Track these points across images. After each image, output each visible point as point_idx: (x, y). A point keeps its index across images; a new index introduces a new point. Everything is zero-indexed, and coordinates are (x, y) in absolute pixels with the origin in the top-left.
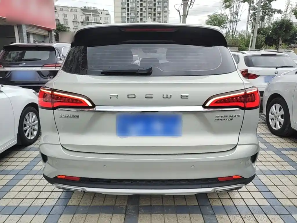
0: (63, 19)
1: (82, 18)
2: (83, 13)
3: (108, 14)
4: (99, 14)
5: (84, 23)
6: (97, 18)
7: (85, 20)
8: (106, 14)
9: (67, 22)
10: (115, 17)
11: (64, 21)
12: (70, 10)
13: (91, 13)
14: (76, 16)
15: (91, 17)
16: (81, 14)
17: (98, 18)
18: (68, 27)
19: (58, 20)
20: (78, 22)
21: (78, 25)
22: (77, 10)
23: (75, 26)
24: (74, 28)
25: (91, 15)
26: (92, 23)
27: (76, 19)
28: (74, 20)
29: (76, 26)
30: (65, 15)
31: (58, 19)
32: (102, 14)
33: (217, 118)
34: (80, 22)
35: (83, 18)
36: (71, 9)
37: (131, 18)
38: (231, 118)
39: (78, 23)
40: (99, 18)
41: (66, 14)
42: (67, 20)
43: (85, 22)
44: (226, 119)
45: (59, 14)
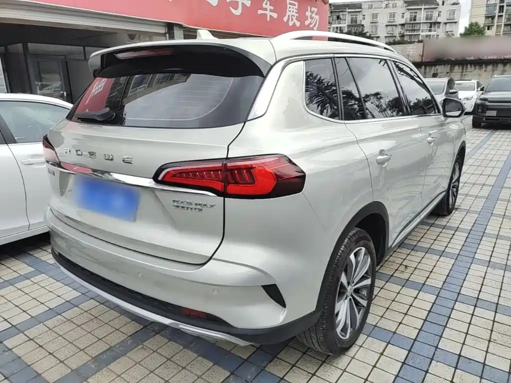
0: (371, 23)
1: (403, 17)
2: (407, 8)
3: (457, 4)
4: (438, 5)
5: (406, 25)
6: (432, 14)
7: (408, 20)
8: (452, 3)
9: (376, 27)
10: (472, 8)
11: (372, 26)
12: (384, 6)
13: (422, 6)
14: (393, 15)
15: (421, 13)
16: (404, 10)
17: (435, 14)
18: (377, 36)
19: (363, 25)
20: (396, 25)
21: (394, 31)
22: (398, 5)
23: (388, 33)
24: (386, 37)
25: (421, 9)
26: (421, 24)
27: (392, 21)
28: (388, 22)
29: (391, 32)
30: (375, 16)
31: (362, 23)
32: (443, 4)
33: (176, 204)
34: (400, 24)
35: (405, 17)
36: (387, 5)
37: (507, 6)
38: (199, 207)
39: (394, 27)
40: (437, 13)
41: (377, 15)
42: (377, 24)
43: (409, 24)
44: (191, 209)
45: (365, 15)
